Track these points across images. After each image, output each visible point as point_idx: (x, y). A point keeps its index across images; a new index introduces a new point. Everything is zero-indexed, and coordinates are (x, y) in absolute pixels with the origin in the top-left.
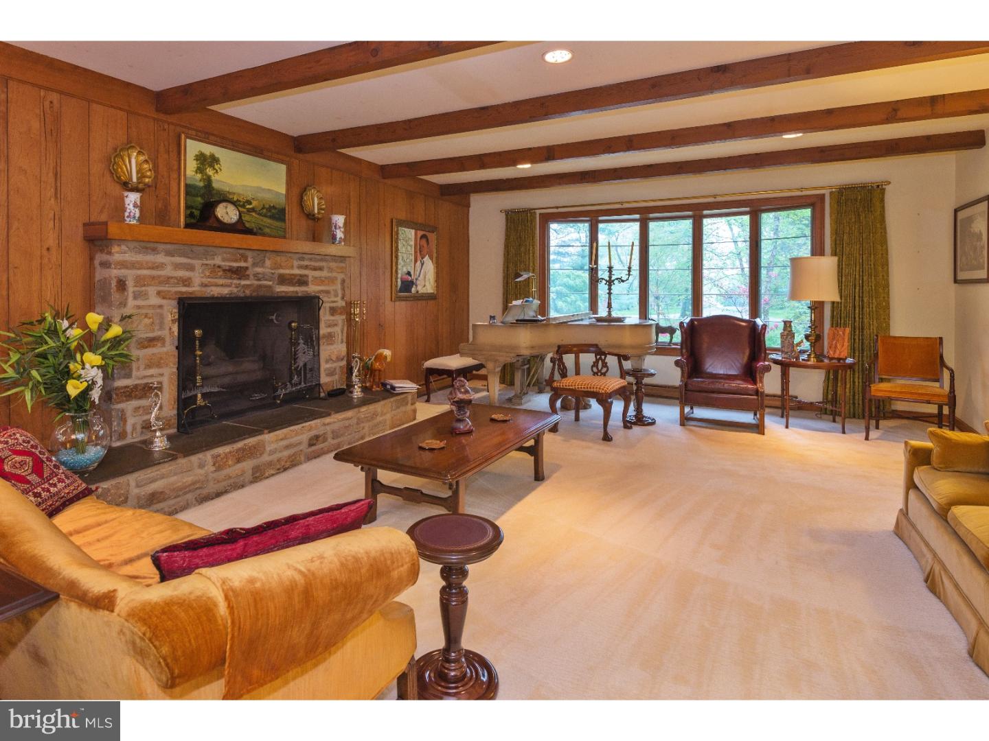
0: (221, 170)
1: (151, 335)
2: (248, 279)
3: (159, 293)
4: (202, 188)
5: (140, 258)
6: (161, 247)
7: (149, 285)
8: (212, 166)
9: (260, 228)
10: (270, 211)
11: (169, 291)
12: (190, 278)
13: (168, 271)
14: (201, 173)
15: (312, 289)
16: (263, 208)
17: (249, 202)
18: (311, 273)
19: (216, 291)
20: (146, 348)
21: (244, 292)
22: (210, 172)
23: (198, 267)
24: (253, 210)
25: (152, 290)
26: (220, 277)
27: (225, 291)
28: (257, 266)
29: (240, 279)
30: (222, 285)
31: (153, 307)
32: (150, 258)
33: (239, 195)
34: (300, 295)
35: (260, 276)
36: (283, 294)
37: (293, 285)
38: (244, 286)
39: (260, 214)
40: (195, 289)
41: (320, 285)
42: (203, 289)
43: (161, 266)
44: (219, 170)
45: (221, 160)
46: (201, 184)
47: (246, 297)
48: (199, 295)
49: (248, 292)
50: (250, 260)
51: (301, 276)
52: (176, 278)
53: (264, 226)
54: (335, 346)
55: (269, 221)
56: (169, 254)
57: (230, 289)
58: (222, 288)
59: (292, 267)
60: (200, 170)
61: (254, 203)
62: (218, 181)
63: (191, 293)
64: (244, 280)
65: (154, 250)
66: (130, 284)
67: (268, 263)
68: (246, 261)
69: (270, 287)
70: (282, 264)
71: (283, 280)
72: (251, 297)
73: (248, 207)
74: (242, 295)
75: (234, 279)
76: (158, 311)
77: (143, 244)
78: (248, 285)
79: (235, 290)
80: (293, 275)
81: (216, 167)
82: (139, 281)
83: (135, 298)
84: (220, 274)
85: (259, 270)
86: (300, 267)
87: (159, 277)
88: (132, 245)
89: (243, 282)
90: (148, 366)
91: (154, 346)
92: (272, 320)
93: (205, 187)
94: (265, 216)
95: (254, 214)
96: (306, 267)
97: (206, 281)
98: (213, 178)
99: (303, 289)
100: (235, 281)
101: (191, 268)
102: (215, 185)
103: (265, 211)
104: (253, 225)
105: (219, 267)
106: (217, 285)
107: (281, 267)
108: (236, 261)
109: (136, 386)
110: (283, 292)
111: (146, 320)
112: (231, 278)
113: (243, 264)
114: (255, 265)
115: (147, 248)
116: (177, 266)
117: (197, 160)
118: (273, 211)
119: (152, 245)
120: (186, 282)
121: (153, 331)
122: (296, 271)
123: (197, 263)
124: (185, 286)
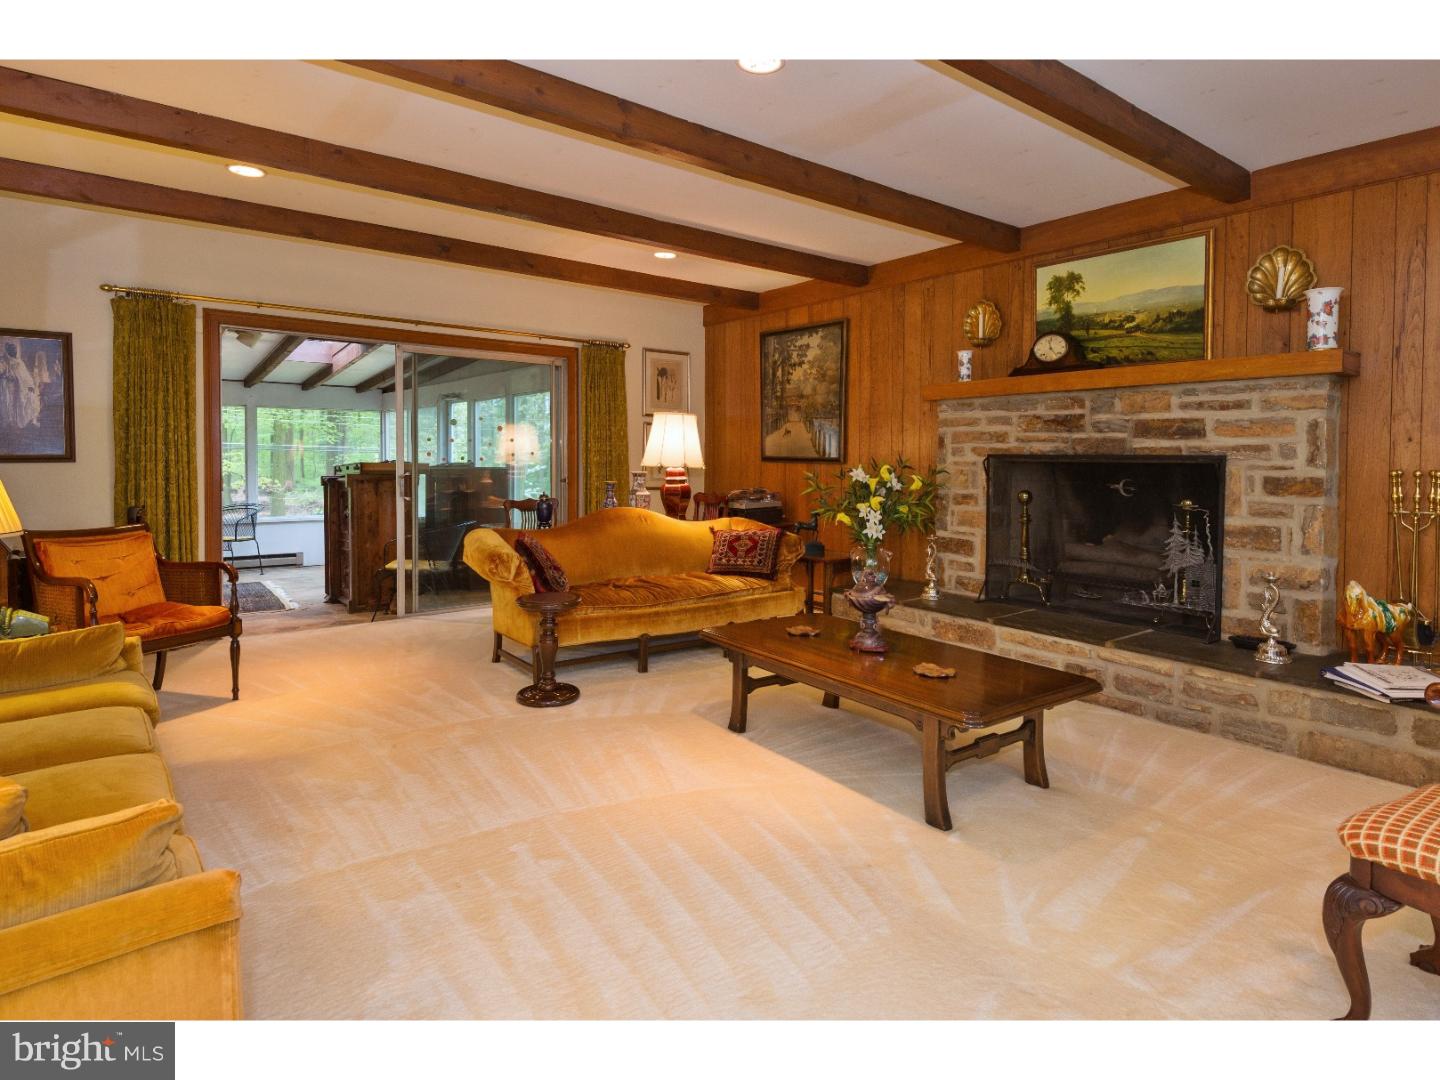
0: (1084, 288)
1: (965, 492)
2: (1084, 431)
3: (974, 450)
4: (1058, 320)
5: (958, 415)
6: (977, 402)
7: (964, 442)
8: (1070, 288)
9: (1150, 353)
10: (1171, 321)
11: (984, 448)
12: (1006, 433)
13: (983, 427)
14: (1056, 302)
15: (1213, 443)
16: (1157, 320)
17: (1131, 319)
18: (1210, 417)
19: (1037, 448)
20: (960, 504)
21: (1074, 449)
22: (1068, 297)
23: (1015, 420)
24: (1138, 328)
25: (968, 446)
26: (1040, 430)
27: (1046, 448)
28: (1099, 412)
29: (1069, 431)
30: (1044, 440)
31: (966, 464)
32: (968, 414)
33: (1113, 312)
34: (1184, 453)
35: (1102, 426)
36: (1147, 452)
37: (1171, 436)
38: (1074, 440)
39: (1150, 331)
40: (1011, 445)
41: (1236, 436)
42: (1022, 445)
43: (974, 422)
44: (1081, 290)
45: (1083, 276)
46: (1058, 316)
47: (1076, 456)
48: (1015, 452)
49: (1080, 450)
50: (1088, 404)
51: (1184, 421)
52: (989, 433)
53: (1156, 347)
54: (1282, 556)
55: (1167, 337)
56: (985, 408)
57: (1056, 444)
58: (1045, 443)
59: (1168, 408)
60: (1054, 299)
61: (1139, 318)
62: (1079, 305)
63: (1006, 450)
64: (1078, 432)
65: (970, 406)
66: (948, 441)
67: (1118, 405)
68: (1082, 406)
69: (1123, 441)
70: (1147, 404)
71: (1144, 429)
72: (1083, 456)
73: (1128, 326)
74: (1071, 452)
75: (1061, 431)
76: (973, 468)
77: (960, 402)
78: (1082, 440)
79: (1062, 446)
80: (1167, 420)
81: (1077, 287)
82: (956, 438)
83: (954, 454)
84: (1039, 426)
85: (1103, 417)
86: (1184, 407)
87: (972, 433)
88: (950, 403)
89: (1076, 436)
90: (962, 523)
91: (968, 503)
92: (1117, 491)
93: (1062, 318)
94: (1161, 331)
95: (1138, 334)
96: (1200, 406)
97: (1022, 435)
98: (1073, 304)
99: (1195, 443)
100: (1065, 435)
101: (1006, 421)
102: (1076, 311)
103: (1160, 323)
104: (1136, 350)
105: (1038, 418)
106: (1039, 440)
107: (1143, 409)
108: (1066, 408)
109: (951, 540)
110: (1147, 448)
111: (961, 476)
112: (1056, 431)
113: (1078, 411)
114: (1094, 410)
115: (963, 404)
116: (992, 421)
117: (1051, 288)
118: (1177, 319)
119: (968, 401)
120: (1001, 437)
121: (967, 487)
122: (1177, 414)
123: (1014, 415)
124: (998, 441)
